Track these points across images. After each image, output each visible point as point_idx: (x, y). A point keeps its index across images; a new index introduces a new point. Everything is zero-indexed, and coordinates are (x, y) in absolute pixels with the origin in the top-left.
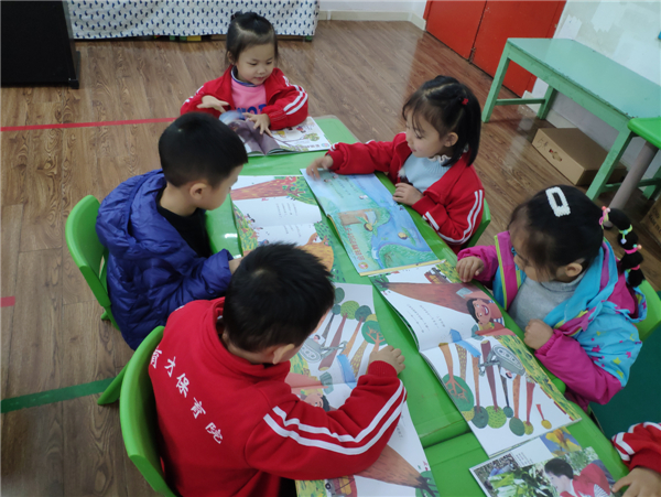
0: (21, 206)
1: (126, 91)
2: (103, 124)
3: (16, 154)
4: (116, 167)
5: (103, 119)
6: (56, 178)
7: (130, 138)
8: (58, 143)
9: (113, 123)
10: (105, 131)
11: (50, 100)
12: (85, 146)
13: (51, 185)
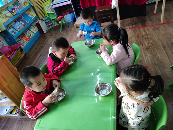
0: (142, 46)
1: (157, 16)
2: (154, 25)
3: (136, 34)
4: (162, 35)
5: (154, 24)
6: (147, 39)
7: (163, 28)
8: (145, 31)
9: (157, 25)
10: (156, 27)
11: (139, 21)
12: (152, 31)
13: (147, 40)
